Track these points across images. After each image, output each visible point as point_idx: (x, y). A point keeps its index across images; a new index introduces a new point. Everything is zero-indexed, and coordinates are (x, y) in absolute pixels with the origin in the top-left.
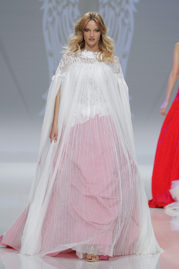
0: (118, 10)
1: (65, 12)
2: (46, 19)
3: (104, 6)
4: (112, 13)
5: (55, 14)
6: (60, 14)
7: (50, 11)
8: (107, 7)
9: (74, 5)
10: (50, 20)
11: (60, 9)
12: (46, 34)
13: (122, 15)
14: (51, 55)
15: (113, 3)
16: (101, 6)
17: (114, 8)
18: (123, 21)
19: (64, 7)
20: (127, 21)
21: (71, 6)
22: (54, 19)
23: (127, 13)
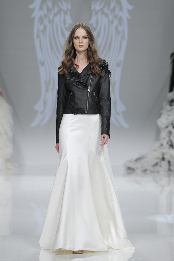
0: (111, 17)
1: (57, 20)
2: (37, 27)
3: (97, 13)
4: (105, 20)
5: (46, 21)
6: (51, 22)
7: (41, 19)
8: (100, 14)
9: (65, 13)
10: (41, 28)
11: (51, 17)
12: (37, 43)
13: (116, 22)
14: (43, 64)
15: (106, 10)
16: (94, 13)
17: (107, 16)
18: (116, 28)
19: (55, 15)
20: (120, 29)
21: (62, 13)
22: (45, 27)
23: (121, 20)
